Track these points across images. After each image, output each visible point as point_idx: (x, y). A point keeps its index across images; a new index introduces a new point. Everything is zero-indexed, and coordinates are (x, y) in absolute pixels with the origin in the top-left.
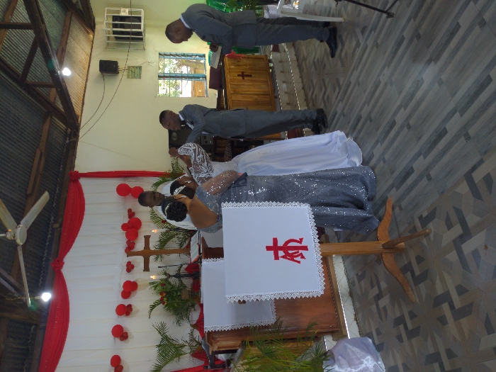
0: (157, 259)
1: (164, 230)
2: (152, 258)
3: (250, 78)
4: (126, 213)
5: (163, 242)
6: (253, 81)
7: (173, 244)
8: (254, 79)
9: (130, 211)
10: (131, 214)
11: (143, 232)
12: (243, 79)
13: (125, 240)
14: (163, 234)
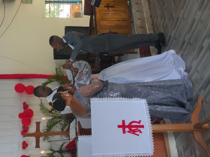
0: (45, 139)
1: (51, 118)
2: (41, 139)
3: (113, 9)
4: (22, 106)
5: (50, 127)
6: (115, 11)
7: (57, 128)
8: (116, 9)
9: (24, 104)
10: (25, 106)
11: (35, 119)
12: (108, 9)
13: (21, 125)
14: (49, 121)
